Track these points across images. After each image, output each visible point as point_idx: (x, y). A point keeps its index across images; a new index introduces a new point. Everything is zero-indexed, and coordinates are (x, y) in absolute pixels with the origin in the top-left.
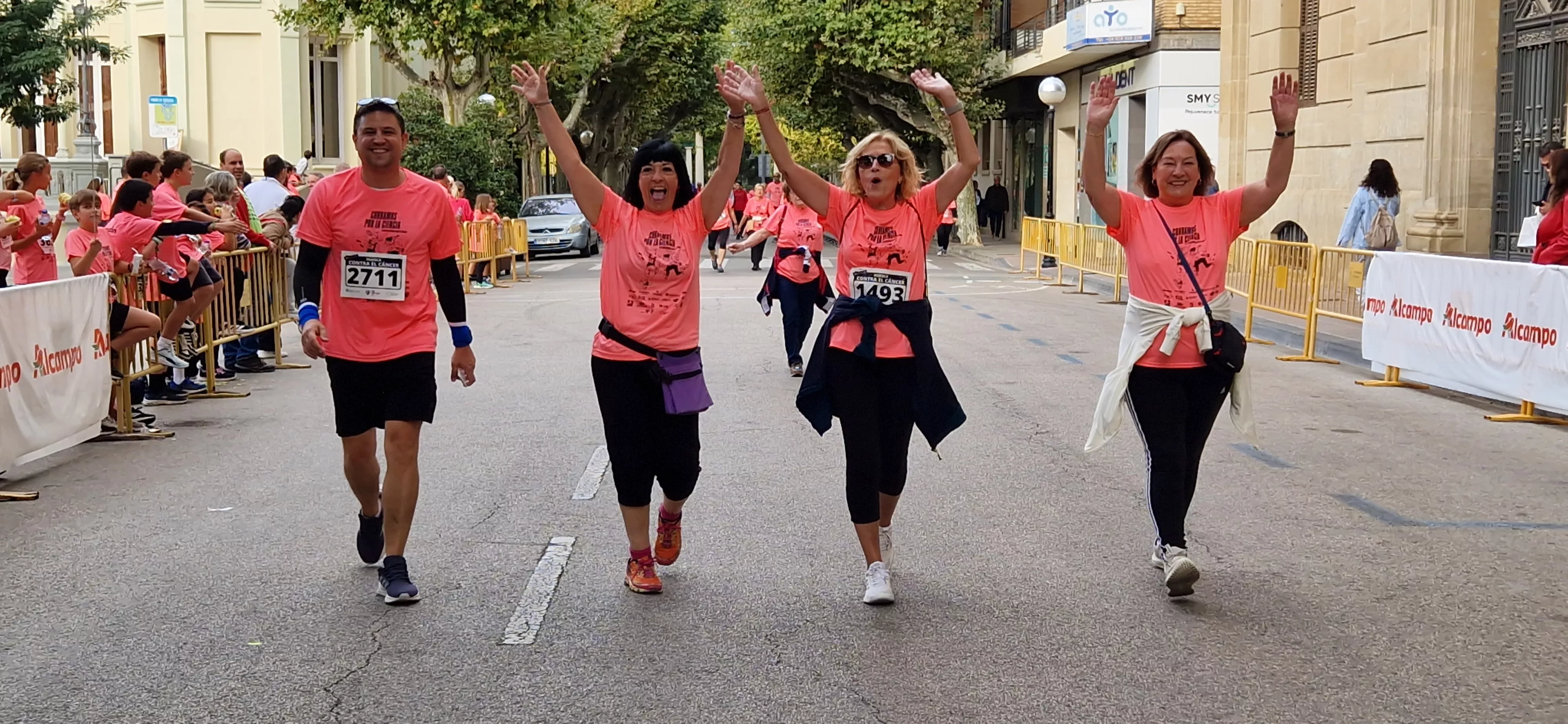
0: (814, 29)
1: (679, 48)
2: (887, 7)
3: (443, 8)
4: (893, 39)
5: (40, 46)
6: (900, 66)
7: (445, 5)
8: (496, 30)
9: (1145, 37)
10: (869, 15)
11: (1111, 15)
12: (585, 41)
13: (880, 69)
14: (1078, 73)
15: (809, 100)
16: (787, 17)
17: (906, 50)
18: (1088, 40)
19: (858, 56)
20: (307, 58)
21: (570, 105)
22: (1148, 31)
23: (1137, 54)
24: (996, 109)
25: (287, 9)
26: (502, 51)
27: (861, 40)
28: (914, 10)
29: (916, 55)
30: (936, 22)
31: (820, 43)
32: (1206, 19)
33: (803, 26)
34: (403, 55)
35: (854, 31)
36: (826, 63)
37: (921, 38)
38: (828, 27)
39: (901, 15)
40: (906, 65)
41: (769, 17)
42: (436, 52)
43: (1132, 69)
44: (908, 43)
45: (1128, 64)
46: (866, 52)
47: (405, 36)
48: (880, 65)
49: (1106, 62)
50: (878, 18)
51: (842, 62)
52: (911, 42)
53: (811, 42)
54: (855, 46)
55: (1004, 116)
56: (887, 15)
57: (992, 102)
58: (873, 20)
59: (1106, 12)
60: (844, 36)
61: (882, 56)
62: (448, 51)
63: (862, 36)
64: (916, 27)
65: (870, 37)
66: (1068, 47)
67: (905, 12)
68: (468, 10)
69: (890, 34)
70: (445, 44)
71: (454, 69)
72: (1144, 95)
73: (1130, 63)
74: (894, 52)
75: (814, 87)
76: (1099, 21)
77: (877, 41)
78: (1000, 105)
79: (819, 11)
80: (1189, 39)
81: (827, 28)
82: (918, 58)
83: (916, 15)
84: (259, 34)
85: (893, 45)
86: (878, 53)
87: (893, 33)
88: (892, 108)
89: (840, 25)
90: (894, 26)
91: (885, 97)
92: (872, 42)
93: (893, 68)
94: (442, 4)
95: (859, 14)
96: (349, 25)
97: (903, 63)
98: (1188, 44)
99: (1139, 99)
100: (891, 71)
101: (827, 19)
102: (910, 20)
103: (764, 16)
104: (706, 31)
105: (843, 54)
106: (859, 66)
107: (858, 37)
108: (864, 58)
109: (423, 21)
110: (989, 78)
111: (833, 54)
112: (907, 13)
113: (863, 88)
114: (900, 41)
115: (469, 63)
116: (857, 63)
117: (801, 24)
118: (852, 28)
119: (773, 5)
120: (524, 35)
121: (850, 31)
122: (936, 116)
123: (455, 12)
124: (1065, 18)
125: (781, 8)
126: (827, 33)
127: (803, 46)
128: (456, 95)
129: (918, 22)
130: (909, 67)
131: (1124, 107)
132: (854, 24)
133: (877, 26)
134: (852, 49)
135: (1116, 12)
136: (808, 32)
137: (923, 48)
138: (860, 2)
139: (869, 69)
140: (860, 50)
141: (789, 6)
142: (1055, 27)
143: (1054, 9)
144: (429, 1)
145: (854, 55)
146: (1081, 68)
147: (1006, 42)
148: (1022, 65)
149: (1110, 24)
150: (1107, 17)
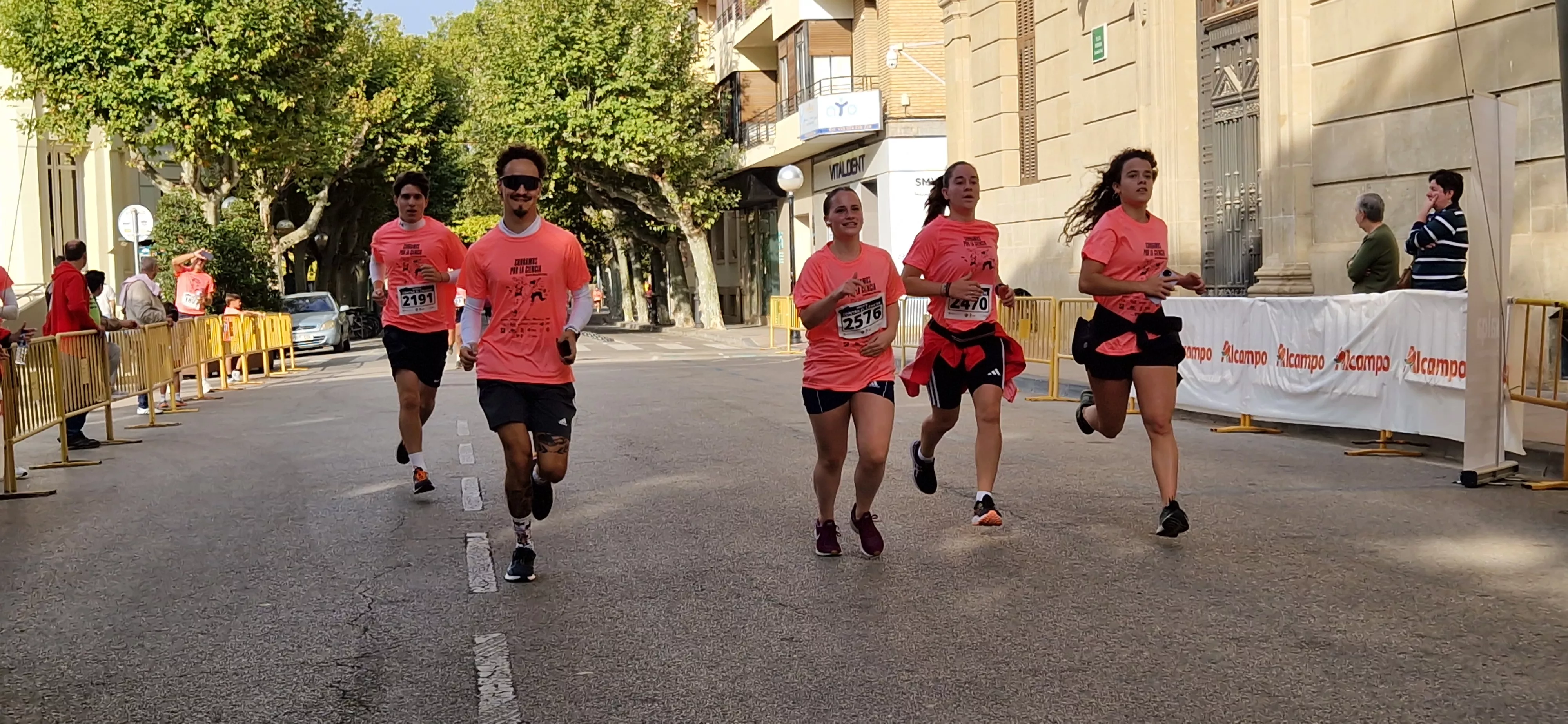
0: (557, 126)
2: (625, 103)
3: (194, 113)
4: (633, 134)
6: (641, 160)
7: (197, 110)
8: (247, 132)
9: (873, 126)
10: (608, 111)
13: (621, 163)
14: (809, 162)
15: (553, 194)
16: (529, 114)
17: (645, 145)
18: (820, 131)
19: (599, 150)
20: (48, 167)
22: (876, 120)
23: (866, 143)
24: (733, 198)
27: (602, 135)
28: (652, 106)
29: (656, 148)
30: (673, 117)
32: (929, 108)
33: (545, 124)
35: (594, 127)
36: (567, 159)
37: (660, 132)
38: (571, 123)
39: (640, 110)
40: (646, 158)
41: (511, 115)
42: (186, 155)
44: (647, 137)
45: (857, 153)
46: (606, 146)
47: (154, 141)
48: (621, 159)
49: (837, 151)
50: (617, 114)
51: (585, 156)
52: (650, 136)
53: (553, 139)
54: (596, 140)
57: (728, 192)
58: (613, 116)
59: (837, 104)
60: (586, 132)
61: (622, 150)
62: (200, 154)
63: (603, 131)
64: (655, 121)
65: (610, 132)
66: (802, 137)
67: (643, 107)
68: (219, 114)
69: (630, 129)
70: (196, 147)
72: (875, 181)
73: (860, 152)
74: (634, 146)
75: (557, 181)
76: (831, 112)
77: (617, 136)
78: (736, 194)
79: (559, 109)
80: (915, 127)
81: (569, 124)
82: (658, 151)
83: (654, 111)
85: (632, 140)
86: (620, 148)
87: (633, 127)
88: (633, 201)
89: (581, 121)
90: (633, 121)
91: (625, 190)
92: (612, 137)
93: (634, 162)
94: (194, 109)
95: (600, 110)
96: (95, 133)
97: (643, 156)
98: (914, 131)
99: (869, 186)
100: (632, 165)
101: (569, 116)
102: (647, 116)
104: (441, 131)
105: (584, 149)
106: (601, 162)
107: (599, 133)
108: (606, 152)
109: (173, 126)
110: (724, 170)
111: (575, 149)
112: (645, 109)
114: (640, 135)
116: (598, 157)
117: (544, 121)
118: (593, 125)
119: (514, 104)
121: (591, 128)
122: (677, 207)
123: (206, 116)
124: (797, 110)
125: (522, 106)
126: (569, 129)
127: (546, 143)
129: (656, 117)
130: (648, 160)
132: (595, 120)
133: (616, 121)
134: (592, 144)
135: (846, 103)
136: (550, 129)
137: (661, 142)
138: (599, 100)
139: (611, 162)
140: (599, 143)
141: (530, 104)
142: (787, 120)
143: (784, 103)
144: (180, 106)
145: (596, 150)
146: (812, 157)
147: (738, 135)
148: (755, 157)
149: (841, 114)
150: (838, 108)
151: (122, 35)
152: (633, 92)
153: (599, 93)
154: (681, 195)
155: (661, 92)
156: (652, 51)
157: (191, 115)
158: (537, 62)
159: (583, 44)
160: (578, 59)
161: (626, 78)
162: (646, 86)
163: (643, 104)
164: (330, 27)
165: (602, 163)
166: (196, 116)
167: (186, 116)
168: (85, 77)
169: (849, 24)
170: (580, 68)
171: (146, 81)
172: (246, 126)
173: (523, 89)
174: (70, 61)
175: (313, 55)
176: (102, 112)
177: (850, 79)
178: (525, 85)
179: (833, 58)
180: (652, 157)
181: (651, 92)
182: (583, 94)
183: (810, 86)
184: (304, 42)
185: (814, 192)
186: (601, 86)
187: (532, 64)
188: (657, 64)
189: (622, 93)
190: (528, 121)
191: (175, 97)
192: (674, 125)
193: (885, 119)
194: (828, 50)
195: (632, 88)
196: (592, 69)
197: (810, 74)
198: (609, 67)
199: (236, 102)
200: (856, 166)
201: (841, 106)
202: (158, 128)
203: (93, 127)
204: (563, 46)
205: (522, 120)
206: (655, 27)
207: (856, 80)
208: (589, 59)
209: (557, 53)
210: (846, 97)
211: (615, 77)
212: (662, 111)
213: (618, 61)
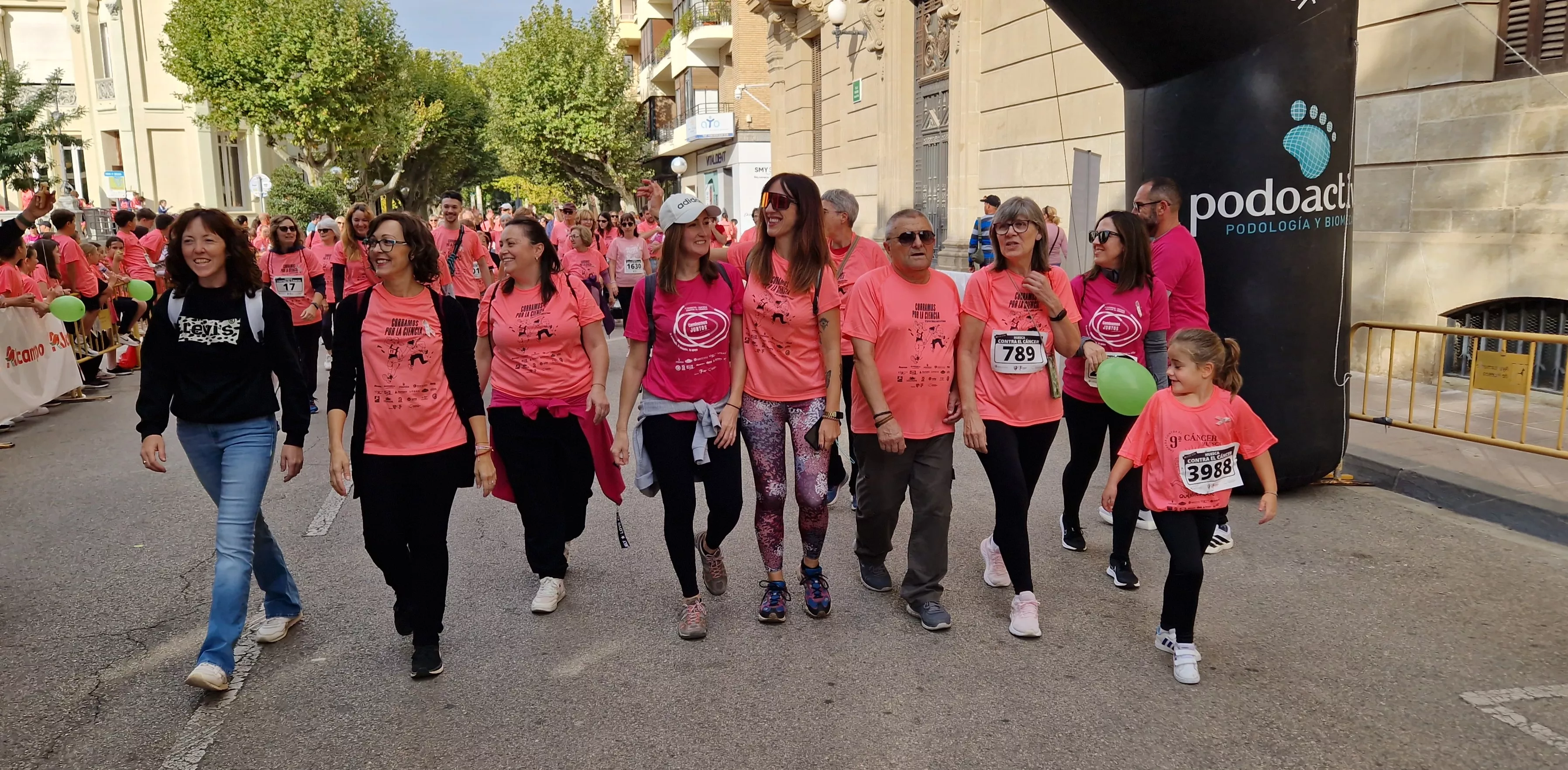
0: (540, 127)
1: (459, 137)
2: (582, 115)
4: (587, 134)
5: (27, 138)
6: (592, 150)
7: (304, 112)
8: (338, 128)
9: (730, 134)
10: (572, 119)
11: (710, 122)
12: (399, 133)
13: (580, 151)
14: (693, 155)
16: (523, 120)
17: (595, 140)
18: (698, 136)
19: (566, 143)
20: (218, 145)
21: (392, 173)
22: (731, 130)
23: (726, 144)
25: (200, 115)
26: (344, 140)
27: (568, 134)
28: (598, 117)
29: (602, 143)
30: (612, 124)
31: (543, 136)
32: (763, 125)
33: (533, 126)
37: (603, 133)
38: (548, 126)
39: (591, 119)
40: (596, 149)
42: (300, 141)
43: (724, 152)
44: (596, 136)
45: (721, 150)
46: (571, 142)
47: (280, 131)
48: (580, 149)
49: (709, 149)
50: (577, 121)
51: (557, 147)
52: (598, 136)
53: (538, 135)
54: (564, 137)
55: (654, 179)
57: (648, 170)
58: (575, 123)
59: (708, 120)
60: (558, 132)
61: (581, 144)
62: (309, 141)
63: (568, 132)
64: (600, 126)
65: (573, 132)
66: (688, 139)
68: (318, 115)
69: (585, 131)
71: (312, 151)
72: (731, 168)
74: (588, 141)
76: (704, 125)
77: (577, 135)
78: (653, 172)
79: (541, 117)
80: (755, 135)
82: (603, 145)
83: (600, 120)
84: (183, 130)
85: (587, 138)
86: (579, 142)
87: (587, 130)
89: (555, 126)
90: (587, 126)
91: (585, 168)
92: (574, 135)
93: (589, 151)
94: (302, 111)
95: (566, 119)
97: (594, 148)
98: (754, 139)
99: (729, 170)
100: (587, 153)
101: (547, 121)
102: (596, 123)
104: (475, 127)
105: (558, 142)
107: (566, 133)
108: (571, 144)
110: (645, 156)
111: (552, 142)
112: (594, 119)
113: (572, 162)
114: (591, 136)
115: (323, 148)
116: (566, 147)
117: (532, 124)
120: (358, 130)
121: (562, 129)
122: (615, 179)
123: (310, 116)
124: (685, 123)
125: (518, 114)
126: (548, 130)
128: (316, 168)
129: (601, 124)
130: (597, 151)
131: (720, 173)
132: (563, 125)
133: (577, 126)
134: (563, 139)
135: (715, 120)
136: (536, 130)
138: (566, 112)
139: (574, 151)
140: (567, 140)
141: (524, 113)
142: (680, 128)
143: (678, 118)
144: (293, 109)
145: (564, 143)
146: (696, 151)
147: (652, 135)
148: (664, 149)
149: (711, 126)
150: (708, 123)
151: (253, 63)
152: (587, 108)
153: (566, 108)
154: (617, 171)
155: (605, 108)
156: (598, 83)
157: (300, 116)
158: (527, 87)
159: (555, 77)
160: (552, 87)
161: (582, 98)
162: (594, 104)
163: (593, 114)
165: (568, 151)
166: (303, 116)
167: (297, 116)
168: (232, 89)
169: (716, 70)
170: (554, 92)
171: (270, 93)
172: (337, 123)
173: (519, 104)
174: (221, 79)
175: (382, 79)
176: (246, 112)
177: (717, 105)
178: (520, 101)
179: (708, 92)
180: (599, 149)
181: (599, 108)
182: (556, 108)
183: (693, 108)
184: (373, 70)
185: (698, 173)
186: (567, 104)
187: (524, 89)
188: (601, 91)
189: (579, 109)
190: (523, 124)
191: (290, 104)
192: (612, 129)
193: (737, 131)
194: (704, 86)
195: (586, 106)
196: (561, 91)
197: (693, 101)
198: (571, 92)
199: (329, 108)
200: (721, 158)
202: (280, 124)
203: (241, 123)
204: (543, 78)
205: (519, 123)
206: (600, 68)
207: (721, 105)
208: (559, 86)
209: (539, 82)
210: (713, 116)
211: (576, 98)
212: (605, 120)
213: (577, 88)
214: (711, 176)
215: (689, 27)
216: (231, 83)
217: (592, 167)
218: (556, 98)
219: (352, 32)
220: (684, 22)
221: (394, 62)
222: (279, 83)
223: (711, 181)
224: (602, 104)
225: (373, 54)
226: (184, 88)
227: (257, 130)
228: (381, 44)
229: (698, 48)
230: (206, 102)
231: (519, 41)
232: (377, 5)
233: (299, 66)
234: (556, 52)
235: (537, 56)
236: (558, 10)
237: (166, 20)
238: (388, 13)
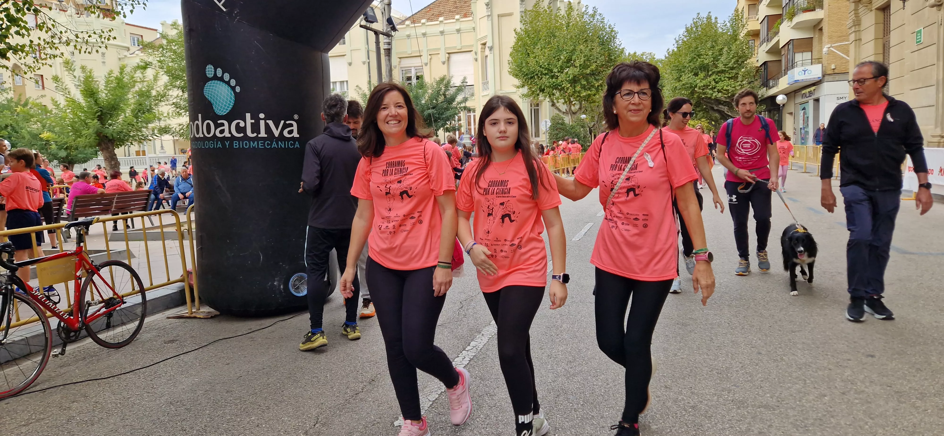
5: (452, 109)
7: (569, 88)
8: (585, 94)
9: (818, 79)
14: (792, 93)
18: (796, 81)
19: (709, 94)
23: (816, 84)
25: (523, 94)
31: (695, 90)
32: (843, 70)
34: (557, 105)
36: (699, 97)
37: (734, 86)
38: (698, 85)
39: (725, 78)
42: (567, 103)
43: (815, 89)
44: (728, 88)
46: (712, 92)
47: (558, 99)
48: (717, 96)
49: (805, 88)
50: (717, 80)
51: (704, 96)
53: (693, 90)
54: (708, 91)
56: (720, 79)
58: (715, 81)
59: (803, 70)
60: (704, 88)
62: (571, 102)
63: (711, 87)
66: (788, 84)
68: (575, 89)
69: (721, 85)
70: (569, 100)
71: (573, 108)
72: (819, 99)
73: (812, 88)
74: (723, 91)
76: (800, 73)
78: (764, 106)
79: (695, 79)
80: (836, 78)
83: (731, 78)
86: (717, 92)
87: (723, 84)
88: (723, 110)
89: (703, 84)
90: (723, 82)
91: (721, 107)
92: (715, 88)
93: (723, 96)
95: (710, 79)
96: (541, 97)
97: (726, 94)
99: (817, 100)
100: (722, 98)
101: (699, 82)
102: (728, 80)
103: (676, 83)
105: (704, 94)
107: (709, 87)
109: (562, 94)
111: (701, 94)
112: (728, 77)
113: (712, 104)
114: (725, 88)
115: (577, 106)
116: (709, 96)
117: (689, 85)
118: (707, 85)
123: (571, 90)
124: (788, 74)
126: (698, 87)
128: (573, 116)
129: (732, 80)
130: (728, 96)
131: (811, 103)
132: (708, 83)
133: (716, 83)
135: (808, 70)
136: (691, 87)
137: (734, 89)
138: (710, 76)
139: (714, 98)
140: (711, 92)
142: (784, 78)
143: (783, 71)
144: (564, 87)
146: (795, 90)
147: (766, 85)
148: (771, 92)
149: (805, 74)
150: (803, 72)
151: (547, 66)
152: (723, 72)
153: (710, 73)
155: (734, 71)
156: (731, 56)
157: (567, 90)
158: (688, 63)
159: (705, 56)
160: (702, 62)
161: (721, 67)
162: (728, 69)
163: (727, 75)
164: (613, 58)
165: (710, 98)
166: (569, 90)
169: (811, 40)
170: (703, 64)
176: (542, 90)
177: (810, 60)
179: (804, 53)
181: (731, 71)
182: (704, 74)
183: (793, 65)
185: (795, 104)
186: (711, 70)
187: (685, 64)
188: (733, 61)
189: (719, 73)
191: (563, 84)
192: (739, 83)
193: (824, 76)
194: (802, 50)
195: (723, 70)
196: (708, 64)
197: (794, 60)
198: (714, 64)
199: (581, 84)
200: (812, 93)
201: (805, 71)
202: (558, 95)
203: (540, 96)
204: (697, 57)
206: (733, 48)
207: (813, 61)
208: (707, 61)
210: (807, 68)
211: (716, 67)
212: (735, 78)
213: (717, 61)
214: (803, 106)
215: (792, 16)
216: (536, 77)
217: (725, 106)
218: (704, 68)
219: (596, 44)
220: (789, 13)
221: (615, 58)
222: (559, 74)
223: (804, 109)
224: (732, 68)
225: (604, 55)
226: (517, 82)
227: (548, 99)
228: (609, 49)
229: (798, 27)
230: (526, 87)
231: (685, 39)
232: (608, 29)
233: (568, 65)
234: (706, 41)
235: (694, 45)
236: (709, 18)
237: (510, 50)
238: (613, 33)
